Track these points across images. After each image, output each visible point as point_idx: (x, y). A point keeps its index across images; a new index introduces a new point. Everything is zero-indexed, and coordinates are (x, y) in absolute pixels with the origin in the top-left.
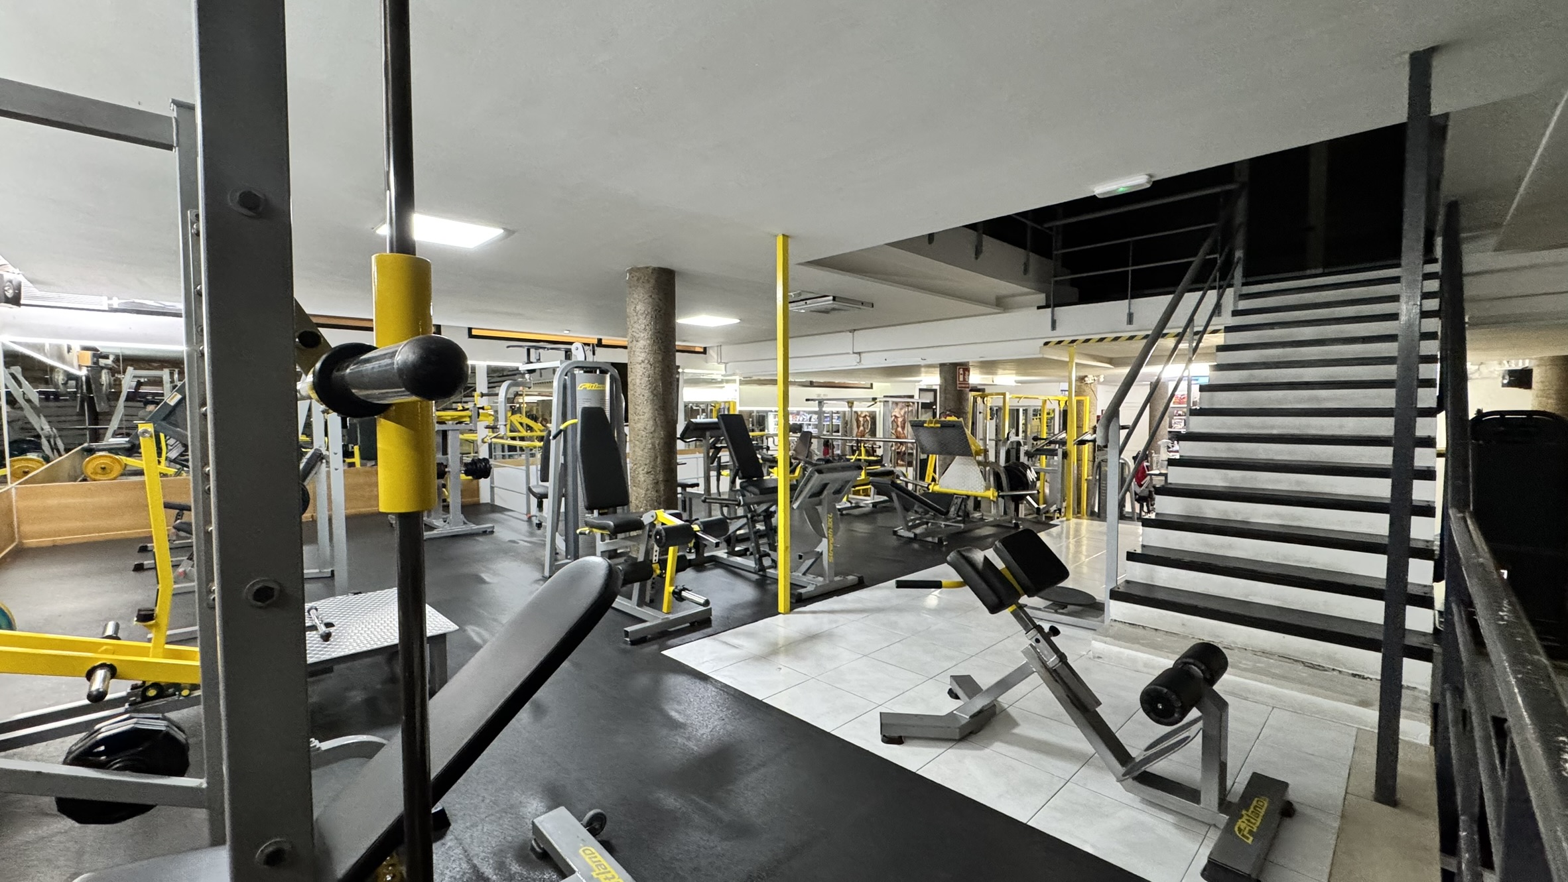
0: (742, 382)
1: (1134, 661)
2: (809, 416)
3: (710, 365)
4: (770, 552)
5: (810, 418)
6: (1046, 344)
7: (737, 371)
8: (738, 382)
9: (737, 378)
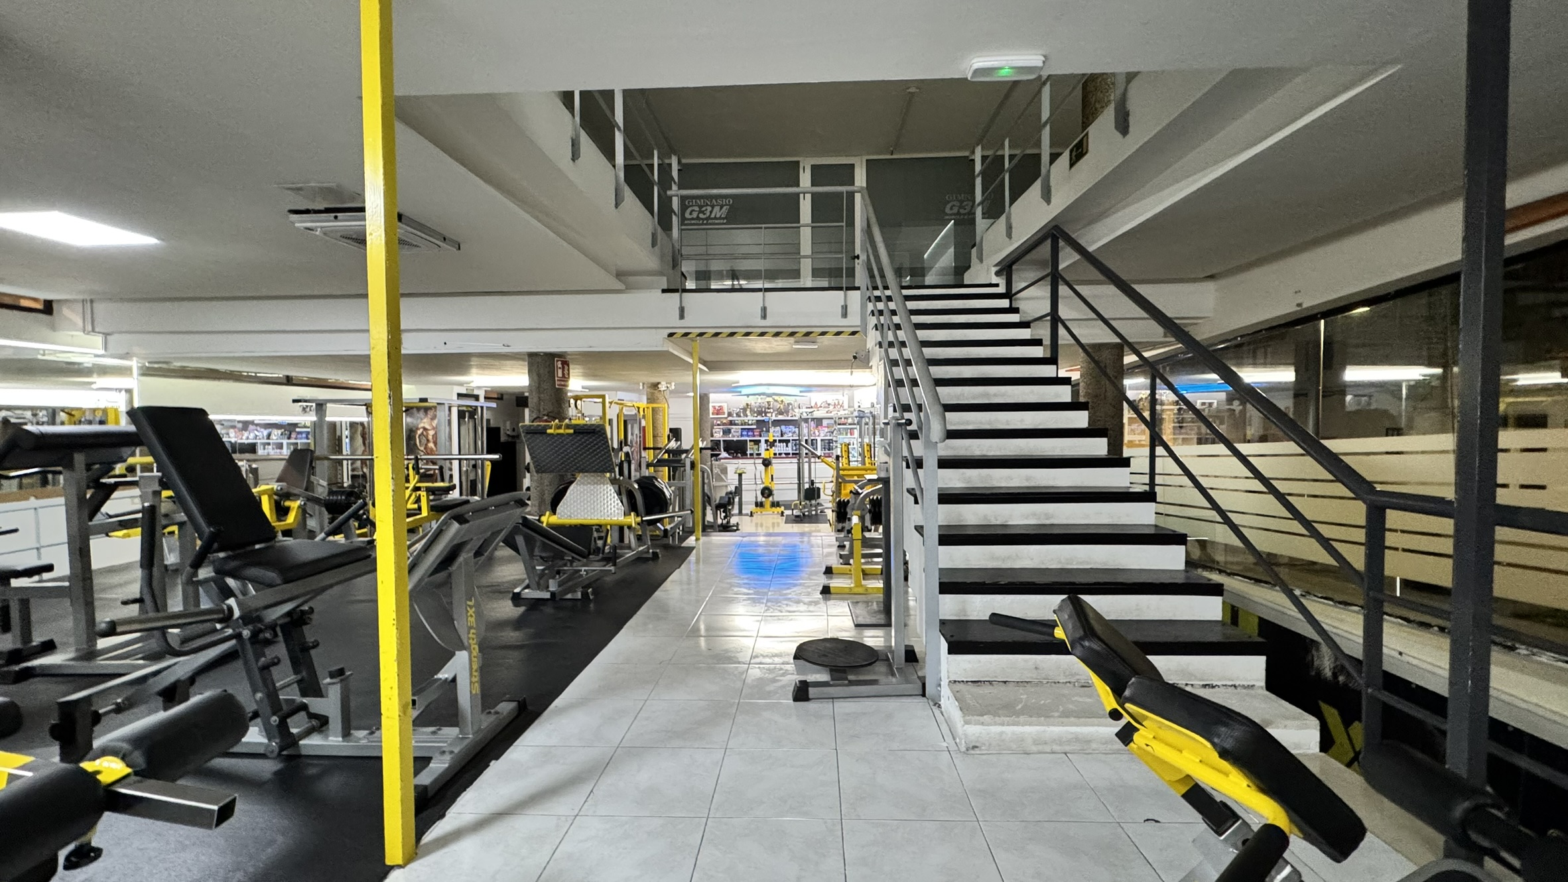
0: (147, 372)
1: (1021, 740)
2: (265, 432)
3: (63, 335)
4: (305, 700)
5: (269, 437)
6: (671, 335)
7: (136, 350)
8: (135, 371)
9: (134, 364)
